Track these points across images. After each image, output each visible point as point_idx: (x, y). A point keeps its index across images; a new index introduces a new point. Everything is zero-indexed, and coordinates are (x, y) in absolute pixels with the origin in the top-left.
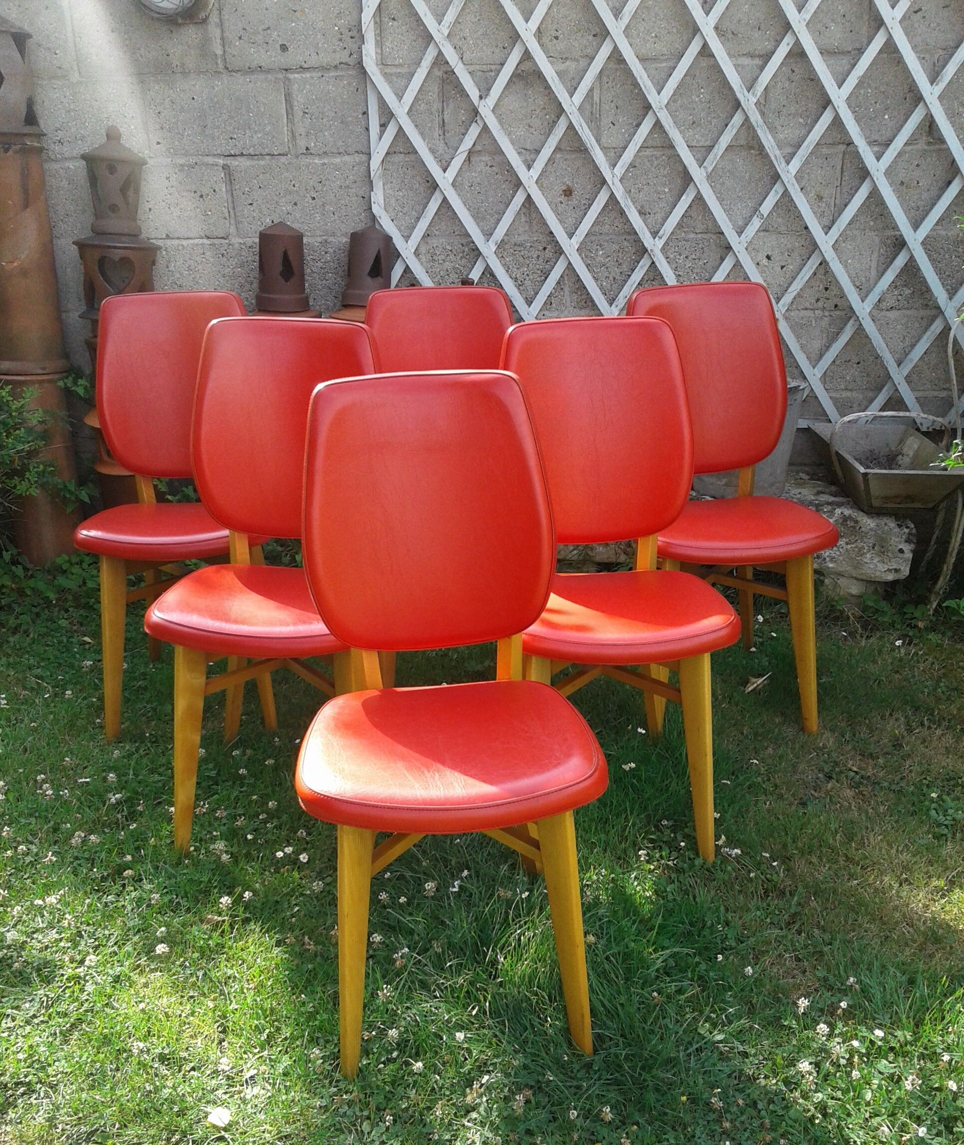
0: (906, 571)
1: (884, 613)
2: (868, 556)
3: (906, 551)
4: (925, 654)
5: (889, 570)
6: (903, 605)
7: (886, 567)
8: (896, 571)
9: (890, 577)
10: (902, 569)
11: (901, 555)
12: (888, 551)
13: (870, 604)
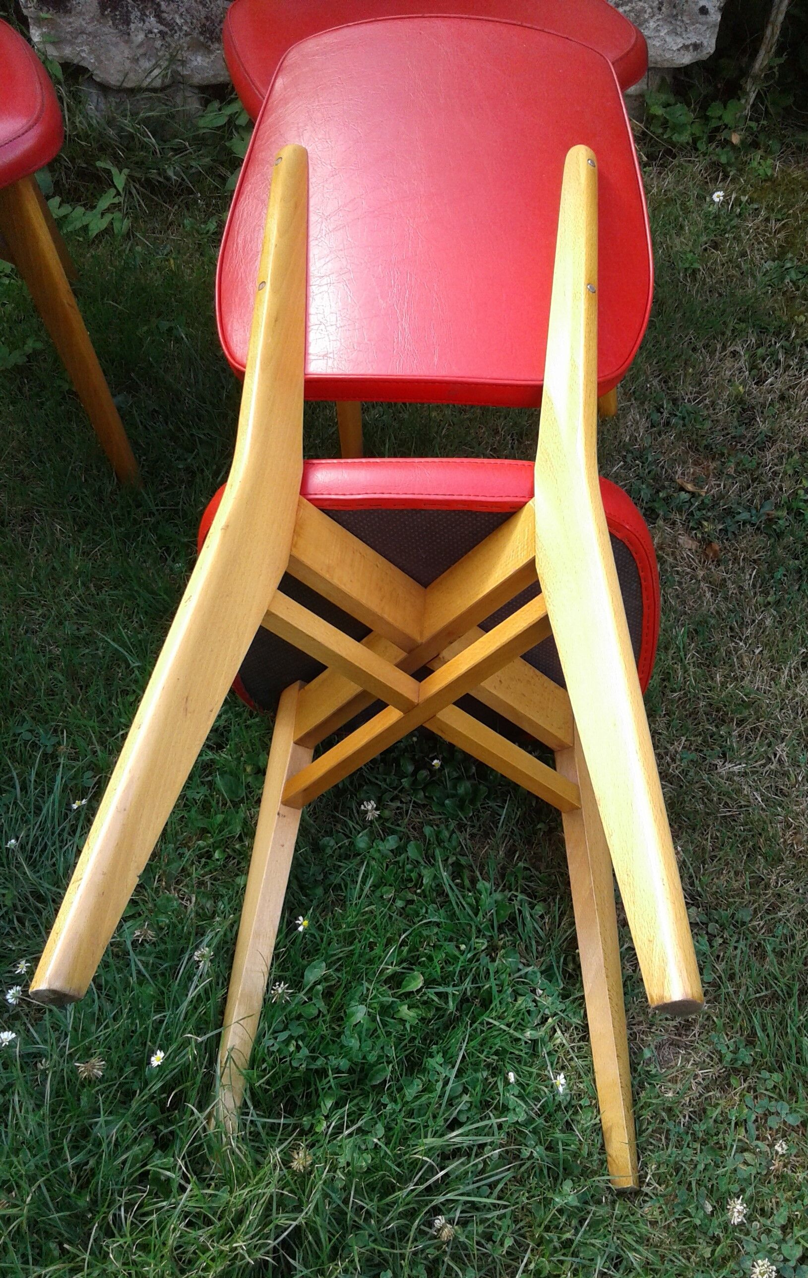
0: (710, 45)
1: (678, 128)
2: (652, 24)
3: (712, 10)
4: (751, 201)
5: (686, 47)
6: (704, 106)
7: (680, 42)
8: (696, 47)
9: (687, 59)
10: (705, 44)
11: (702, 18)
12: (682, 12)
13: (658, 111)
